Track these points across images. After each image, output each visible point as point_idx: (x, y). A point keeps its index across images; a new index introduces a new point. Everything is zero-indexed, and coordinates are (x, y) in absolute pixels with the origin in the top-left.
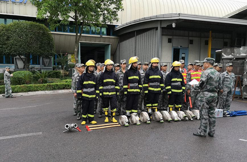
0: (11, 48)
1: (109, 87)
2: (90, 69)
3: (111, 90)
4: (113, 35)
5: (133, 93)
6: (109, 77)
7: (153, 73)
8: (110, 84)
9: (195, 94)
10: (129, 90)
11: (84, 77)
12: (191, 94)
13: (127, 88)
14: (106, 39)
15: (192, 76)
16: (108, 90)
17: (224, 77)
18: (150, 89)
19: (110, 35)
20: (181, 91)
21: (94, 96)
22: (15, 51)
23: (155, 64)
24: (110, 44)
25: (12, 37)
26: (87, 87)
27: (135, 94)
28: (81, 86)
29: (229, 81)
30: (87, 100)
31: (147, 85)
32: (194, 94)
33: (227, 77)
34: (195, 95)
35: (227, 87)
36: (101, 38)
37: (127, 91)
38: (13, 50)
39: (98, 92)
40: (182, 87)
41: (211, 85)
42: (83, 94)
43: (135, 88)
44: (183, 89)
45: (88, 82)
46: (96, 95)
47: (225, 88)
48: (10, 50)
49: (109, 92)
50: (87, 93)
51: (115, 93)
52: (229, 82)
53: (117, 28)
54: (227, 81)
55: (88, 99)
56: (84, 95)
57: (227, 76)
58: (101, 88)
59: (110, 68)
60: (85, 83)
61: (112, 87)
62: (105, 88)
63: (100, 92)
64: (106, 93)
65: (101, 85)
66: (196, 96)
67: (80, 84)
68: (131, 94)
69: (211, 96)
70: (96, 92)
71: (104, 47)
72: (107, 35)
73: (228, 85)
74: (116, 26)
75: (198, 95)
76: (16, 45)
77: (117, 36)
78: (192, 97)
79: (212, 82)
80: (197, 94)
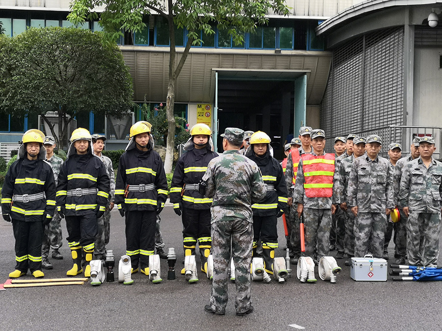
0: (15, 94)
1: (78, 192)
2: (30, 149)
3: (80, 199)
4: (314, 47)
5: (136, 209)
6: (78, 168)
7: (193, 161)
8: (80, 185)
9: (315, 215)
10: (128, 201)
11: (17, 169)
12: (305, 216)
13: (123, 197)
14: (293, 59)
15: (306, 169)
16: (74, 199)
17: (408, 174)
18: (186, 198)
19: (304, 49)
20: (274, 206)
21: (40, 212)
22: (24, 102)
23: (199, 137)
24: (305, 73)
25: (17, 67)
26: (21, 191)
27: (139, 209)
28: (9, 189)
29: (421, 184)
30: (20, 221)
31: (178, 190)
32: (312, 216)
33: (417, 172)
34: (317, 218)
35: (417, 201)
36: (278, 59)
37: (122, 203)
38: (19, 100)
39: (51, 202)
40: (279, 197)
41: (224, 190)
42: (13, 207)
43: (142, 195)
44: (279, 203)
45: (24, 179)
46: (45, 209)
47: (412, 203)
48: (12, 98)
49: (77, 204)
50: (21, 204)
51: (93, 206)
52: (421, 187)
53: (323, 28)
54: (416, 184)
55: (22, 219)
56: (14, 209)
57: (417, 169)
58: (61, 193)
59: (81, 147)
60: (18, 181)
61: (86, 192)
62: (69, 193)
63: (57, 204)
64: (70, 205)
65: (62, 187)
66: (319, 222)
67: (8, 184)
68: (131, 209)
69: (225, 217)
70: (47, 204)
71: (293, 83)
72: (296, 49)
73: (420, 195)
74: (319, 23)
75: (323, 218)
76: (26, 88)
77: (326, 50)
78: (307, 224)
79: (224, 185)
80: (322, 216)
